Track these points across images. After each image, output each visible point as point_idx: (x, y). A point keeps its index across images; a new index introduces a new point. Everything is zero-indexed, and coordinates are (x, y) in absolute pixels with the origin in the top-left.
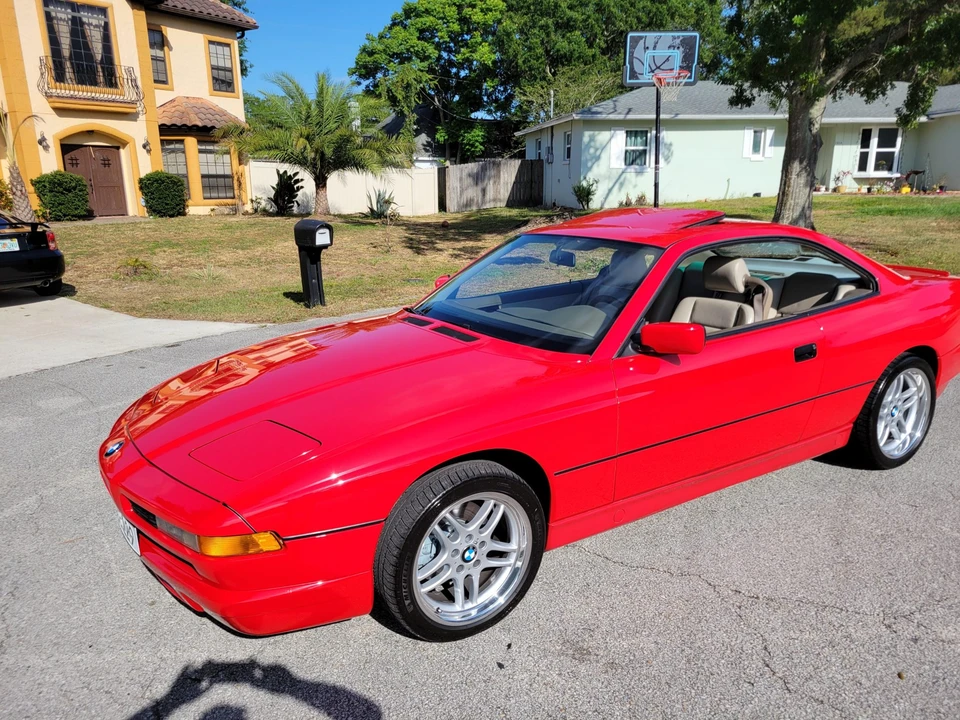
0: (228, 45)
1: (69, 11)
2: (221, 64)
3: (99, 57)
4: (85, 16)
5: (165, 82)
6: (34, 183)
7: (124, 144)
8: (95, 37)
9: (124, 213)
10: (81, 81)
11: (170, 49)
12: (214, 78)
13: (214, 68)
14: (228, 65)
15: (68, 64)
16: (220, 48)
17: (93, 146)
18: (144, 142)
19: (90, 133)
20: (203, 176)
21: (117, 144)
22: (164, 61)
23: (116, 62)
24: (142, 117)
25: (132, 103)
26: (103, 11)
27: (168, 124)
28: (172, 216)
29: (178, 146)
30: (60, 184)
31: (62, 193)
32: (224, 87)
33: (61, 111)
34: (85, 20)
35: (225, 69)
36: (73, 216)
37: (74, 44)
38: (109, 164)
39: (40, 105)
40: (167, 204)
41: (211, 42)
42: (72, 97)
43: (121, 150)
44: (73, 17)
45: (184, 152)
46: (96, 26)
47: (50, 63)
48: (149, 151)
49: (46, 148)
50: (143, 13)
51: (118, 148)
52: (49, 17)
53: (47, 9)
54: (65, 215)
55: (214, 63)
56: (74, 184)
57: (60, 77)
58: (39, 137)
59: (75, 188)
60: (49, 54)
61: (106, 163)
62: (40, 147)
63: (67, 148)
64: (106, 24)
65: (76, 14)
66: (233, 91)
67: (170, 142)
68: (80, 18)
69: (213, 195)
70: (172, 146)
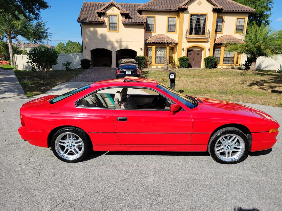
0: (244, 19)
1: (197, 17)
2: (240, 24)
3: (202, 27)
4: (201, 17)
5: (221, 32)
6: (179, 59)
7: (204, 49)
8: (202, 22)
9: (200, 67)
10: (196, 34)
11: (224, 22)
12: (237, 29)
13: (237, 26)
14: (243, 24)
15: (194, 30)
16: (241, 20)
17: (196, 50)
18: (208, 48)
19: (195, 47)
20: (224, 58)
21: (202, 49)
22: (222, 26)
23: (206, 28)
24: (209, 42)
25: (207, 38)
26: (205, 15)
27: (217, 43)
28: (210, 68)
29: (219, 49)
30: (183, 59)
31: (183, 61)
32: (240, 31)
33: (189, 42)
34: (200, 18)
35: (241, 26)
36: (185, 67)
37: (196, 25)
38: (199, 54)
39: (184, 40)
40: (209, 65)
41: (238, 19)
42: (192, 38)
43: (203, 51)
44: (198, 18)
45: (221, 51)
46: (203, 19)
47: (189, 30)
48: (209, 51)
49: (184, 51)
50: (216, 14)
51: (202, 50)
52: (191, 19)
53: (191, 17)
54: (183, 67)
55: (238, 24)
56: (186, 59)
57: (191, 33)
58: (182, 48)
59: (186, 60)
60: (189, 28)
61: (198, 54)
62: (182, 51)
63: (189, 51)
64: (206, 18)
65: (198, 17)
66: (243, 32)
67: (218, 48)
68: (199, 18)
69: (226, 63)
70: (218, 49)
